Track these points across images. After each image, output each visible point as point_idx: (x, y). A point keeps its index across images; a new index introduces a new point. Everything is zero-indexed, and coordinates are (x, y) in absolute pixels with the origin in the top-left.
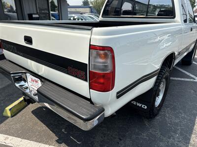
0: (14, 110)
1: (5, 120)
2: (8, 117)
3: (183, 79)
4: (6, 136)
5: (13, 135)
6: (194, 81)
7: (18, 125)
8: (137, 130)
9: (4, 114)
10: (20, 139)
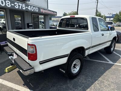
0: (9, 70)
1: (4, 74)
2: (6, 73)
3: (101, 61)
4: (3, 80)
5: (6, 80)
6: (108, 63)
7: (9, 77)
8: (62, 84)
9: (5, 71)
10: (8, 82)
